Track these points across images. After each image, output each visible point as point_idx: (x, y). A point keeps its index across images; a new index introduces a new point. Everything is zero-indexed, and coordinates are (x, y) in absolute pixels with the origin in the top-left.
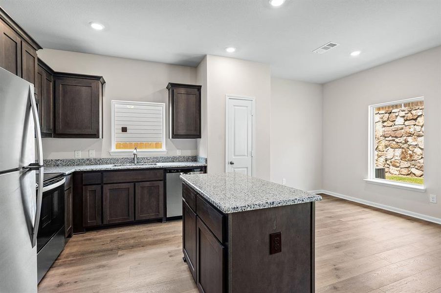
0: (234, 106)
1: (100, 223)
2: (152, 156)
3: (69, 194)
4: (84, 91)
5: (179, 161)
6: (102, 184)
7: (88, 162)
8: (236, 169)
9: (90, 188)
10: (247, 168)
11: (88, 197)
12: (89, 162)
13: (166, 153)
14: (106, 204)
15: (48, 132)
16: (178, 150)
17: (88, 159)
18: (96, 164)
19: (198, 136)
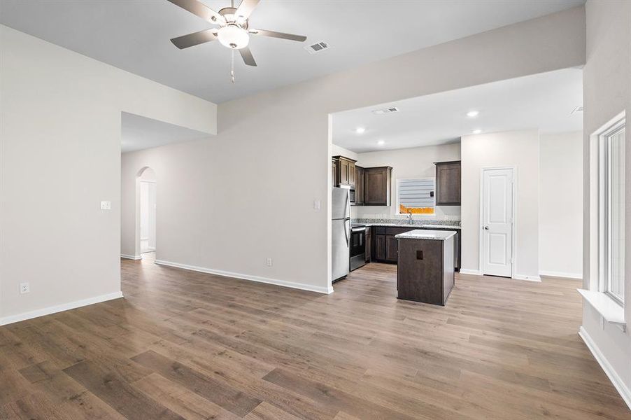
1: (384, 258)
3: (368, 237)
4: (379, 176)
5: (446, 225)
6: (385, 235)
8: (491, 235)
9: (379, 236)
10: (506, 234)
11: (378, 241)
12: (379, 221)
14: (388, 248)
16: (446, 216)
18: (387, 223)
19: (459, 204)
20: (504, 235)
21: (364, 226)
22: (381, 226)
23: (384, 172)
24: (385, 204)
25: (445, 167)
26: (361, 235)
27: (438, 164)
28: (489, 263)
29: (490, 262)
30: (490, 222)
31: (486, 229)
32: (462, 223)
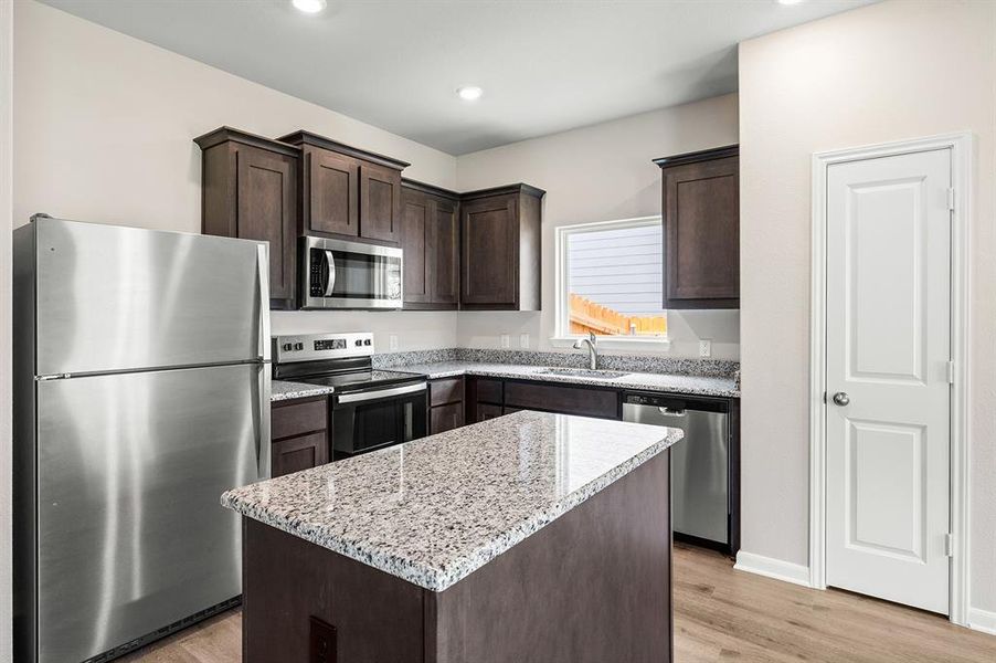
0: (852, 186)
2: (633, 355)
4: (498, 218)
5: (704, 375)
7: (517, 358)
8: (859, 427)
10: (924, 428)
13: (667, 349)
15: (443, 302)
16: (702, 343)
17: (517, 352)
19: (733, 301)
20: (916, 434)
21: (424, 378)
22: (487, 378)
23: (510, 204)
24: (513, 305)
25: (692, 172)
26: (409, 407)
27: (669, 165)
28: (848, 544)
29: (854, 539)
30: (855, 373)
31: (838, 402)
32: (745, 372)
